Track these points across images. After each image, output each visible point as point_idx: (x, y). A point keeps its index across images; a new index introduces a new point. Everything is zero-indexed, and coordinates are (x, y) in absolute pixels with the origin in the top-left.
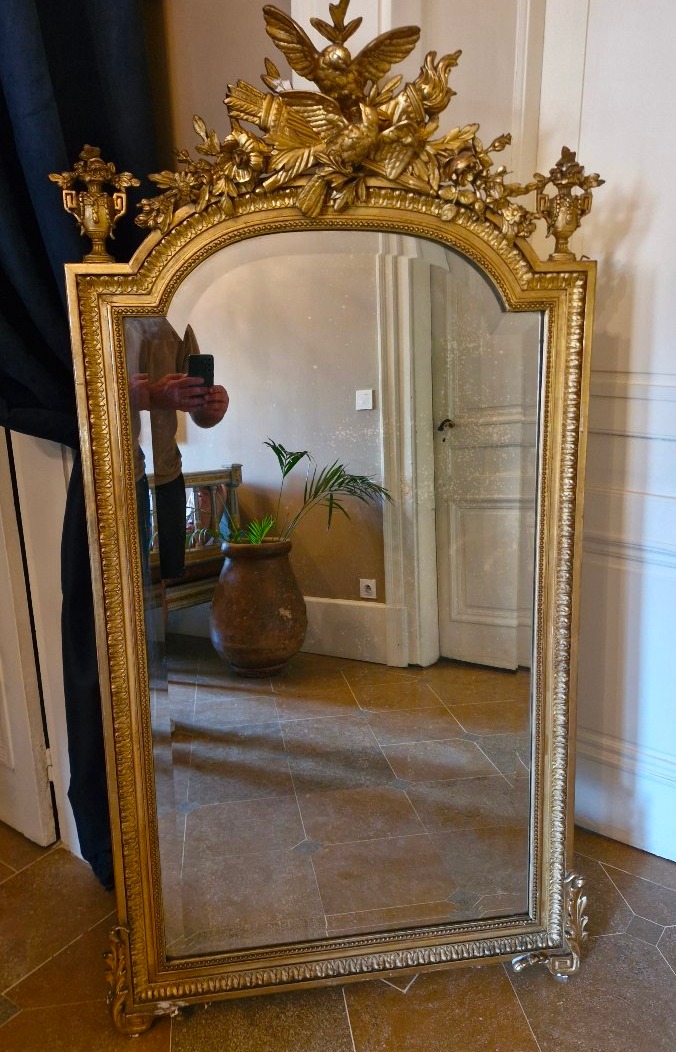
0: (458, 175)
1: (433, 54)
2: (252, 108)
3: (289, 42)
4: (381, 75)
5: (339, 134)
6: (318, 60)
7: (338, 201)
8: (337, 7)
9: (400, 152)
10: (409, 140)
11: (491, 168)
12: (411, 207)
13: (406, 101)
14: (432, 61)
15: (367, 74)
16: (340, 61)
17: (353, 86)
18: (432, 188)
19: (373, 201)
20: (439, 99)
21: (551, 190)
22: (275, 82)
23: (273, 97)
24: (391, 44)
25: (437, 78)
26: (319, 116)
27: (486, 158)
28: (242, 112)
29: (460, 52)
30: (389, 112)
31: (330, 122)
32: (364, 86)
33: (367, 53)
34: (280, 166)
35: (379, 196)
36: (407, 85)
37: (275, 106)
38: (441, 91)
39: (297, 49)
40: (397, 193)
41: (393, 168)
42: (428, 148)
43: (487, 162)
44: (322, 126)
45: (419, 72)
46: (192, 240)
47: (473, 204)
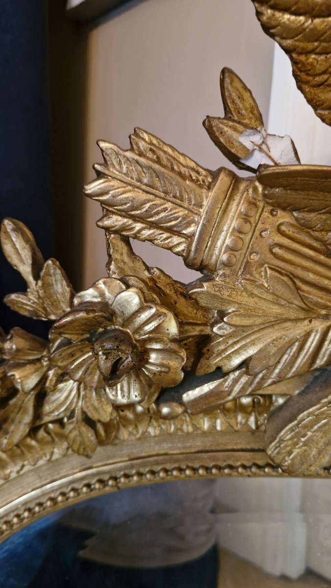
22: (248, 140)
23: (235, 180)
34: (236, 361)
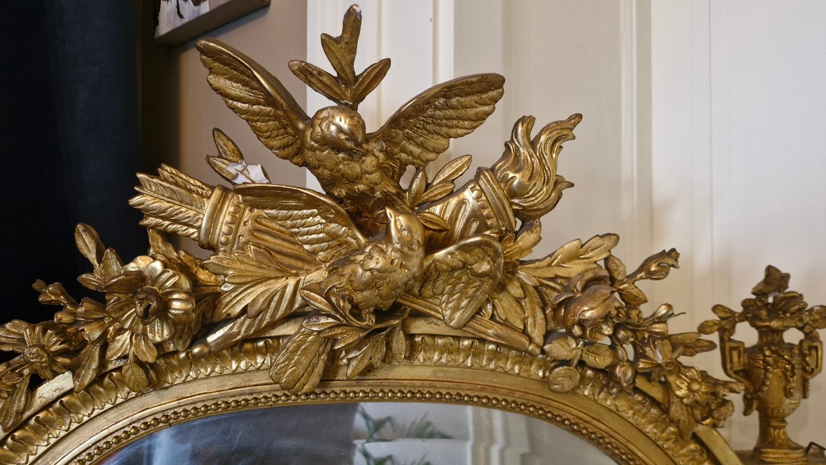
0: (583, 328)
1: (527, 121)
2: (187, 212)
3: (252, 103)
4: (432, 156)
5: (347, 260)
6: (304, 131)
7: (354, 363)
8: (337, 41)
9: (468, 284)
10: (485, 267)
11: (642, 307)
12: (492, 366)
13: (478, 198)
14: (527, 132)
15: (403, 156)
16: (343, 137)
17: (375, 177)
18: (531, 340)
19: (421, 356)
20: (541, 197)
21: (746, 334)
22: (233, 169)
23: (225, 191)
24: (448, 106)
25: (536, 161)
26: (314, 224)
27: (634, 292)
28: (164, 218)
29: (579, 116)
30: (447, 215)
31: (333, 236)
32: (400, 175)
33: (397, 121)
34: (238, 309)
35: (434, 348)
36: (480, 171)
37: (229, 208)
38: (546, 182)
39: (267, 114)
40: (466, 343)
41: (456, 309)
42: (522, 274)
43: (636, 298)
44: (318, 241)
45: (503, 149)
46: (70, 433)
47: (612, 366)
